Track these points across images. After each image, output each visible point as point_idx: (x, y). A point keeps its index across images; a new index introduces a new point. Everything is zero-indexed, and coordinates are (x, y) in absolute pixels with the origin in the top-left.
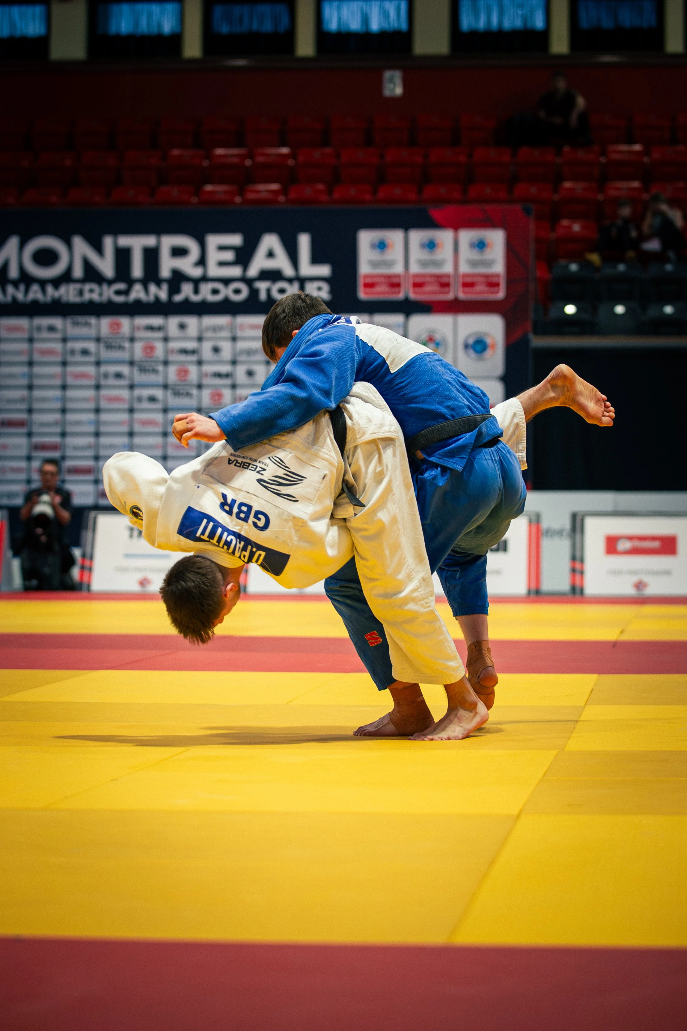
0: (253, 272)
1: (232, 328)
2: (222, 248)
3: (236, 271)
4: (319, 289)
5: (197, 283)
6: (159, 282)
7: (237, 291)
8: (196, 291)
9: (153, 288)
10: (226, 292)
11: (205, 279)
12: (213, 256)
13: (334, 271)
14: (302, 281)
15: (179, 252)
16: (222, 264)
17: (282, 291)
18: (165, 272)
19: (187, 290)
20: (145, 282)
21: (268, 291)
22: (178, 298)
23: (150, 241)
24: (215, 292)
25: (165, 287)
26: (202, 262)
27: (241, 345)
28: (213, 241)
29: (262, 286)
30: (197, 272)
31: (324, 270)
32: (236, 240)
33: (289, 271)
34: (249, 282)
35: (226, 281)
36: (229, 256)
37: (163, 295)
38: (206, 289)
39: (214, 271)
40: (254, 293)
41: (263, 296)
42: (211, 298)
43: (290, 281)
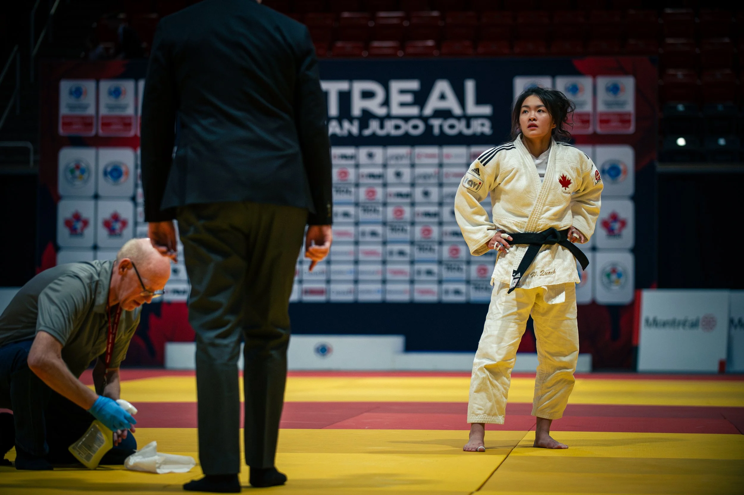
0: (428, 111)
1: (411, 156)
2: (403, 92)
3: (414, 111)
4: (483, 125)
5: (382, 120)
6: (351, 119)
7: (415, 127)
8: (382, 127)
9: (346, 125)
10: (406, 128)
11: (389, 117)
12: (396, 98)
13: (495, 110)
14: (468, 119)
15: (367, 95)
16: (403, 105)
17: (452, 127)
18: (356, 111)
19: (374, 126)
20: (340, 119)
21: (441, 127)
22: (367, 132)
23: (344, 86)
24: (397, 127)
25: (356, 123)
26: (386, 103)
27: (419, 171)
28: (396, 86)
29: (436, 123)
30: (382, 111)
31: (486, 110)
32: (414, 85)
33: (457, 110)
34: (425, 119)
35: (406, 119)
36: (408, 98)
37: (355, 130)
38: (389, 125)
39: (396, 110)
40: (429, 128)
41: (436, 131)
42: (394, 132)
43: (458, 118)
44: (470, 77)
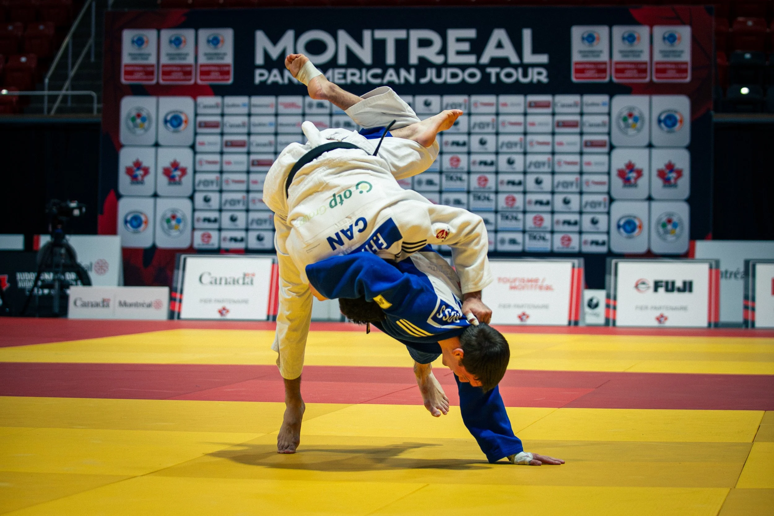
0: (485, 59)
1: (468, 105)
2: (459, 40)
3: (471, 59)
4: (540, 74)
5: (439, 68)
6: (408, 68)
7: (472, 75)
8: (439, 75)
9: (403, 73)
10: (463, 76)
11: (446, 65)
12: (453, 46)
13: (550, 59)
14: (525, 68)
15: (425, 43)
16: (459, 53)
17: (509, 75)
18: (413, 60)
19: (431, 74)
20: (397, 68)
21: (498, 75)
22: (423, 81)
23: (401, 34)
24: (454, 76)
25: (413, 71)
26: (443, 51)
27: (475, 119)
28: (453, 34)
29: (493, 71)
30: (439, 60)
31: (543, 59)
32: (471, 33)
33: (514, 59)
34: (482, 68)
35: (463, 67)
36: (466, 46)
37: (412, 79)
38: (446, 74)
39: (453, 59)
40: (486, 76)
41: (493, 80)
42: (450, 81)
43: (515, 67)
44: (527, 27)
